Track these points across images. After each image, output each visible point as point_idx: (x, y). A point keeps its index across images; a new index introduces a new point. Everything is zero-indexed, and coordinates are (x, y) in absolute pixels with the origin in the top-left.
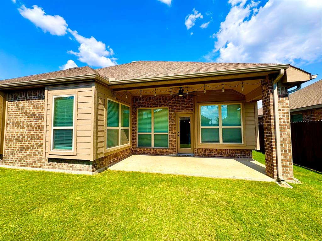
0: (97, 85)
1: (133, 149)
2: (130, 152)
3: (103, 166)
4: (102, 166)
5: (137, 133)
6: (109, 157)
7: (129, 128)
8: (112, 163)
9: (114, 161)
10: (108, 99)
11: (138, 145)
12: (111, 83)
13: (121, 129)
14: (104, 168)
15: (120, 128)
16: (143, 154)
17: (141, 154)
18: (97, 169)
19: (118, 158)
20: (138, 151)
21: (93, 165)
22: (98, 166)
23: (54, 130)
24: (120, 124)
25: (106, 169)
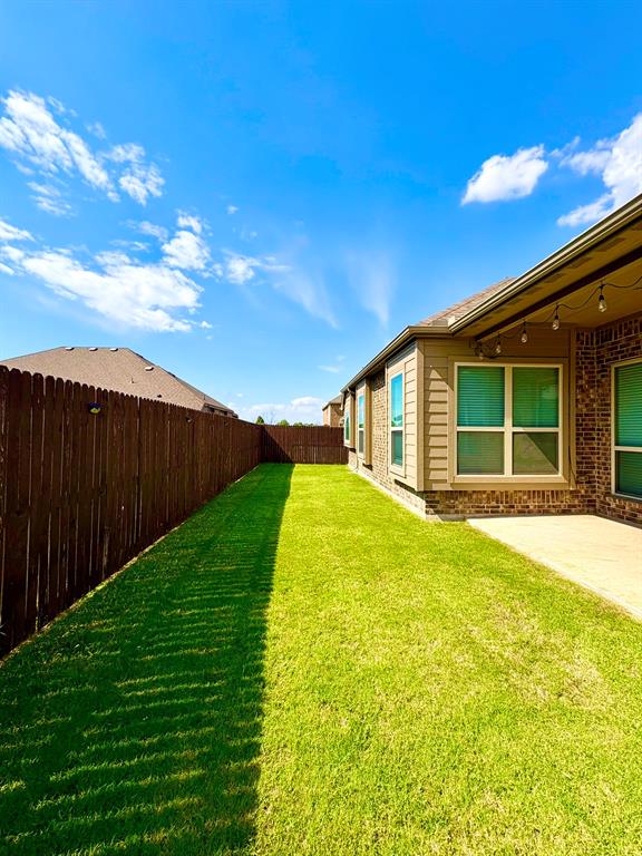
1: (594, 497)
2: (576, 502)
3: (457, 512)
4: (452, 511)
5: (614, 448)
6: (474, 496)
7: (560, 430)
8: (487, 512)
9: (498, 512)
10: (457, 364)
11: (618, 489)
12: (453, 329)
13: (514, 433)
14: (460, 516)
15: (508, 429)
18: (437, 512)
19: (513, 507)
20: (613, 506)
21: (427, 502)
22: (439, 508)
24: (508, 421)
25: (464, 519)
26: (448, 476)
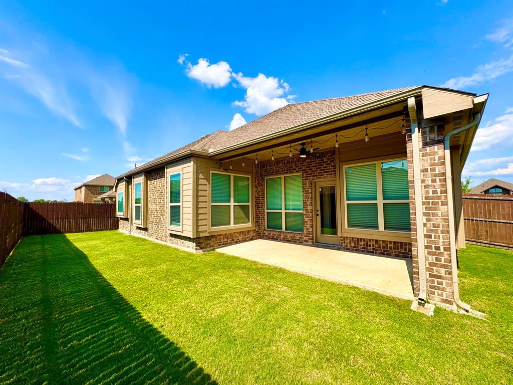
0: (195, 159)
1: (260, 232)
2: (255, 235)
3: (210, 247)
4: (208, 246)
5: (266, 211)
6: (218, 237)
7: (250, 204)
8: (223, 244)
9: (227, 244)
10: (211, 172)
11: (268, 228)
12: (211, 155)
13: (234, 206)
14: (212, 248)
15: (232, 204)
16: (272, 238)
17: (269, 238)
18: (201, 248)
19: (233, 240)
20: (267, 234)
21: (196, 243)
22: (203, 245)
23: (171, 206)
24: (232, 200)
25: (214, 250)
26: (207, 229)
